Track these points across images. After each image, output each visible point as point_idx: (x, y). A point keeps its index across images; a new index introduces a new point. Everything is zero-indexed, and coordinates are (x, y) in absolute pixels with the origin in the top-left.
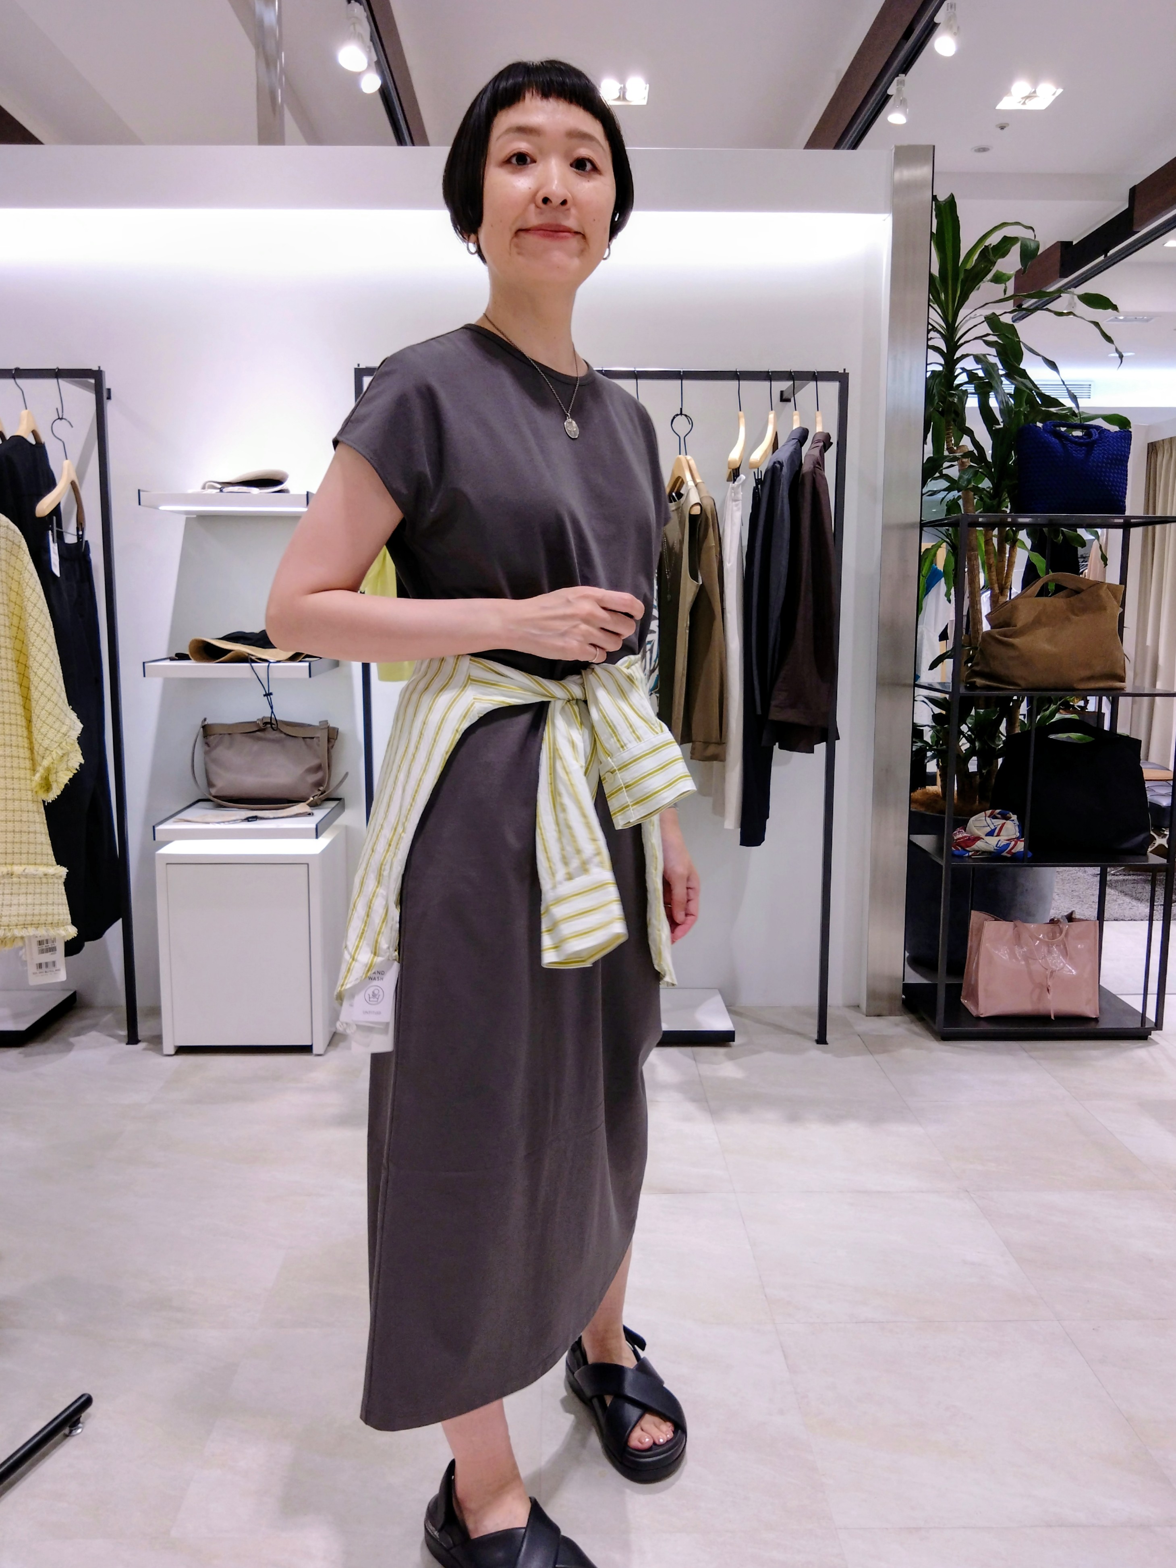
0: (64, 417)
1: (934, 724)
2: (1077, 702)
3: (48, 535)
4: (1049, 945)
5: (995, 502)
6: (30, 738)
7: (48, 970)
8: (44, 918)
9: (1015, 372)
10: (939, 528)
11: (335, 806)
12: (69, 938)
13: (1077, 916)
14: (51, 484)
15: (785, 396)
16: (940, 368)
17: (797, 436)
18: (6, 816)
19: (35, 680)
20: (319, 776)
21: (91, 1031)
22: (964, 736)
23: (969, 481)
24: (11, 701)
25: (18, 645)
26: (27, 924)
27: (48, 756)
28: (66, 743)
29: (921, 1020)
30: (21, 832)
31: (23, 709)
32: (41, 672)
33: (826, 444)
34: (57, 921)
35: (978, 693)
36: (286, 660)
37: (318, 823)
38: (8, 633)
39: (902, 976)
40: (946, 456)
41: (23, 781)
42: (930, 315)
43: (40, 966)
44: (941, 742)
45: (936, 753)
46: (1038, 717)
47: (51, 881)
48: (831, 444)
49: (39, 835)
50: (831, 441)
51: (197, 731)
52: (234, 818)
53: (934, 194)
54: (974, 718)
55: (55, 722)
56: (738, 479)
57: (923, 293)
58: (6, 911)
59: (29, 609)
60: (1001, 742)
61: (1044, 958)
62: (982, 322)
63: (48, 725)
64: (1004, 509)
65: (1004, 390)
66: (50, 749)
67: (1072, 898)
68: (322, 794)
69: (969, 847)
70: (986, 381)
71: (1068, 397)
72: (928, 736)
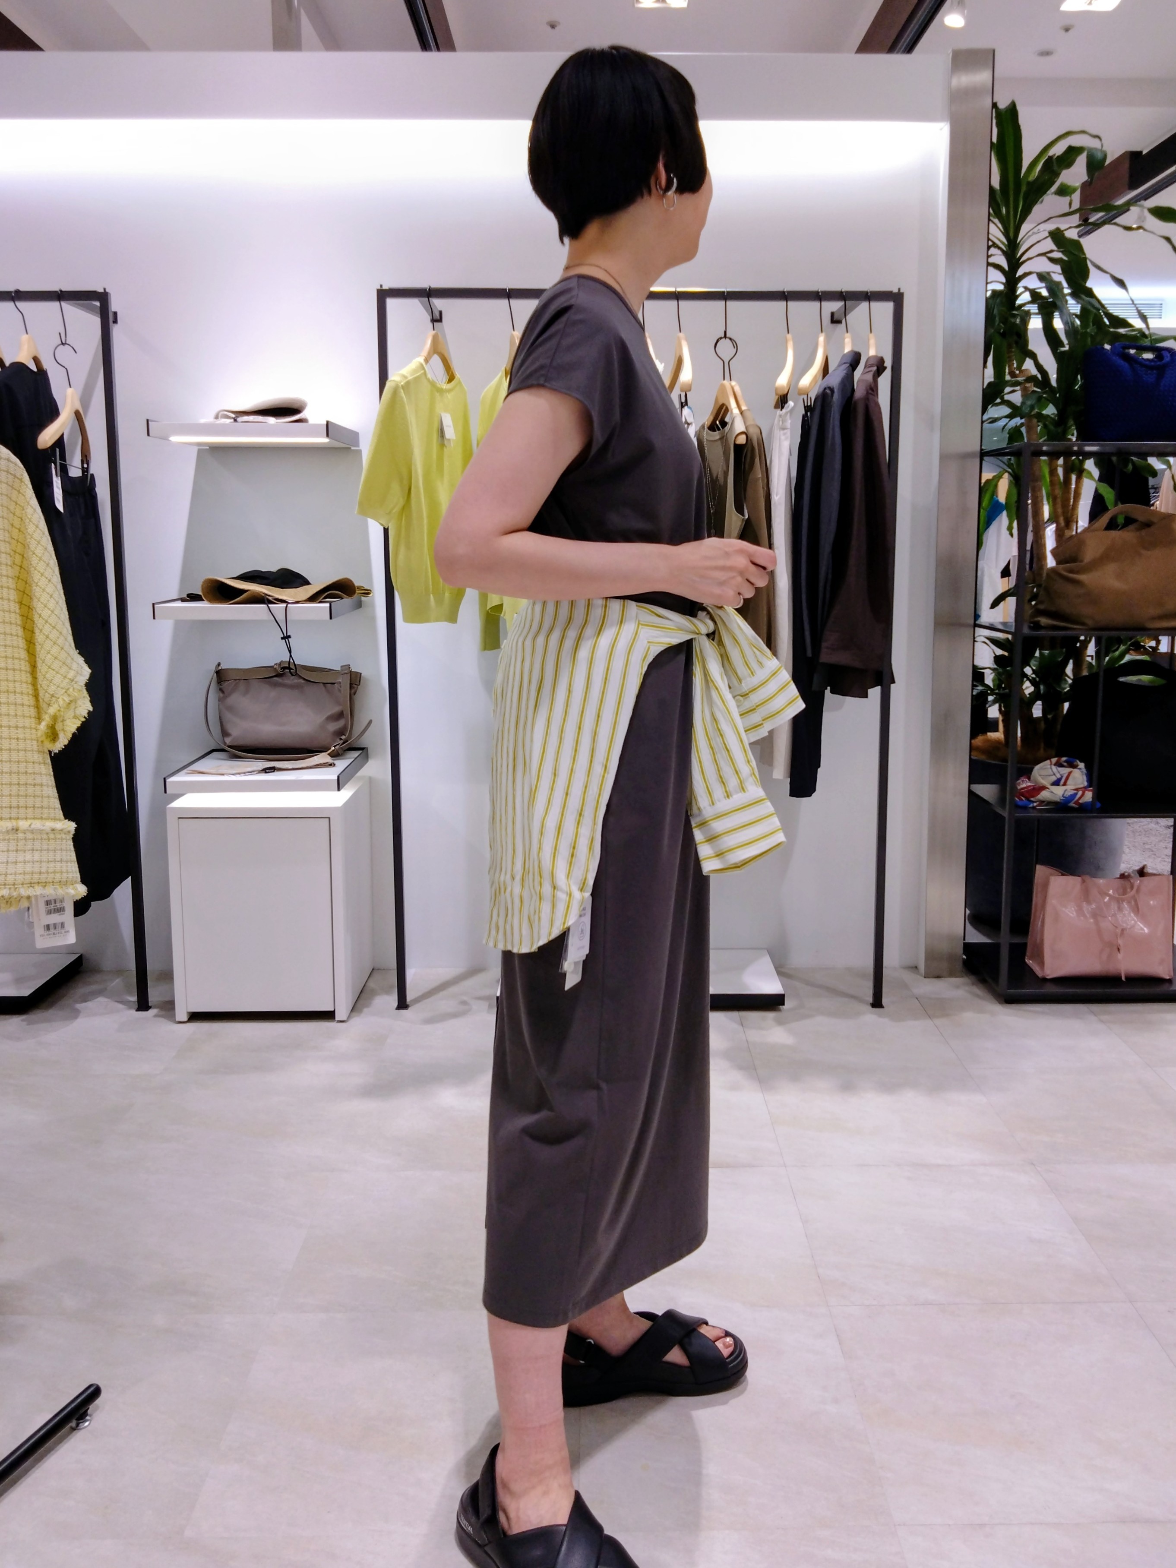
0: (67, 342)
1: (996, 666)
2: (1149, 642)
3: (51, 468)
4: (1119, 901)
5: (1060, 430)
6: (35, 685)
7: (56, 932)
8: (52, 876)
9: (1081, 291)
10: (1000, 458)
11: (358, 757)
12: (79, 897)
13: (1149, 870)
14: (53, 412)
15: (836, 317)
16: (1001, 287)
17: (849, 360)
18: (10, 767)
19: (39, 622)
20: (340, 724)
21: (97, 998)
22: (1028, 679)
23: (1032, 407)
24: (15, 645)
25: (21, 584)
26: (34, 883)
27: (54, 703)
28: (74, 689)
29: (983, 981)
30: (26, 784)
31: (27, 654)
32: (46, 613)
33: (880, 368)
34: (65, 880)
35: (1042, 632)
36: (305, 601)
37: (340, 774)
38: (11, 572)
39: (963, 935)
40: (1008, 381)
41: (28, 731)
42: (991, 231)
43: (48, 927)
44: (1003, 686)
45: (998, 697)
46: (1107, 658)
47: (58, 836)
48: (885, 368)
49: (45, 788)
50: (885, 365)
51: (211, 677)
52: (249, 769)
53: (994, 101)
54: (1038, 660)
55: (61, 667)
56: (786, 406)
57: (984, 208)
58: (11, 869)
59: (32, 547)
60: (1067, 685)
61: (1114, 915)
62: (1047, 237)
63: (54, 670)
64: (1070, 437)
65: (1069, 310)
66: (57, 696)
67: (1144, 852)
68: (344, 743)
69: (1033, 797)
70: (1050, 300)
71: (1138, 316)
72: (989, 680)
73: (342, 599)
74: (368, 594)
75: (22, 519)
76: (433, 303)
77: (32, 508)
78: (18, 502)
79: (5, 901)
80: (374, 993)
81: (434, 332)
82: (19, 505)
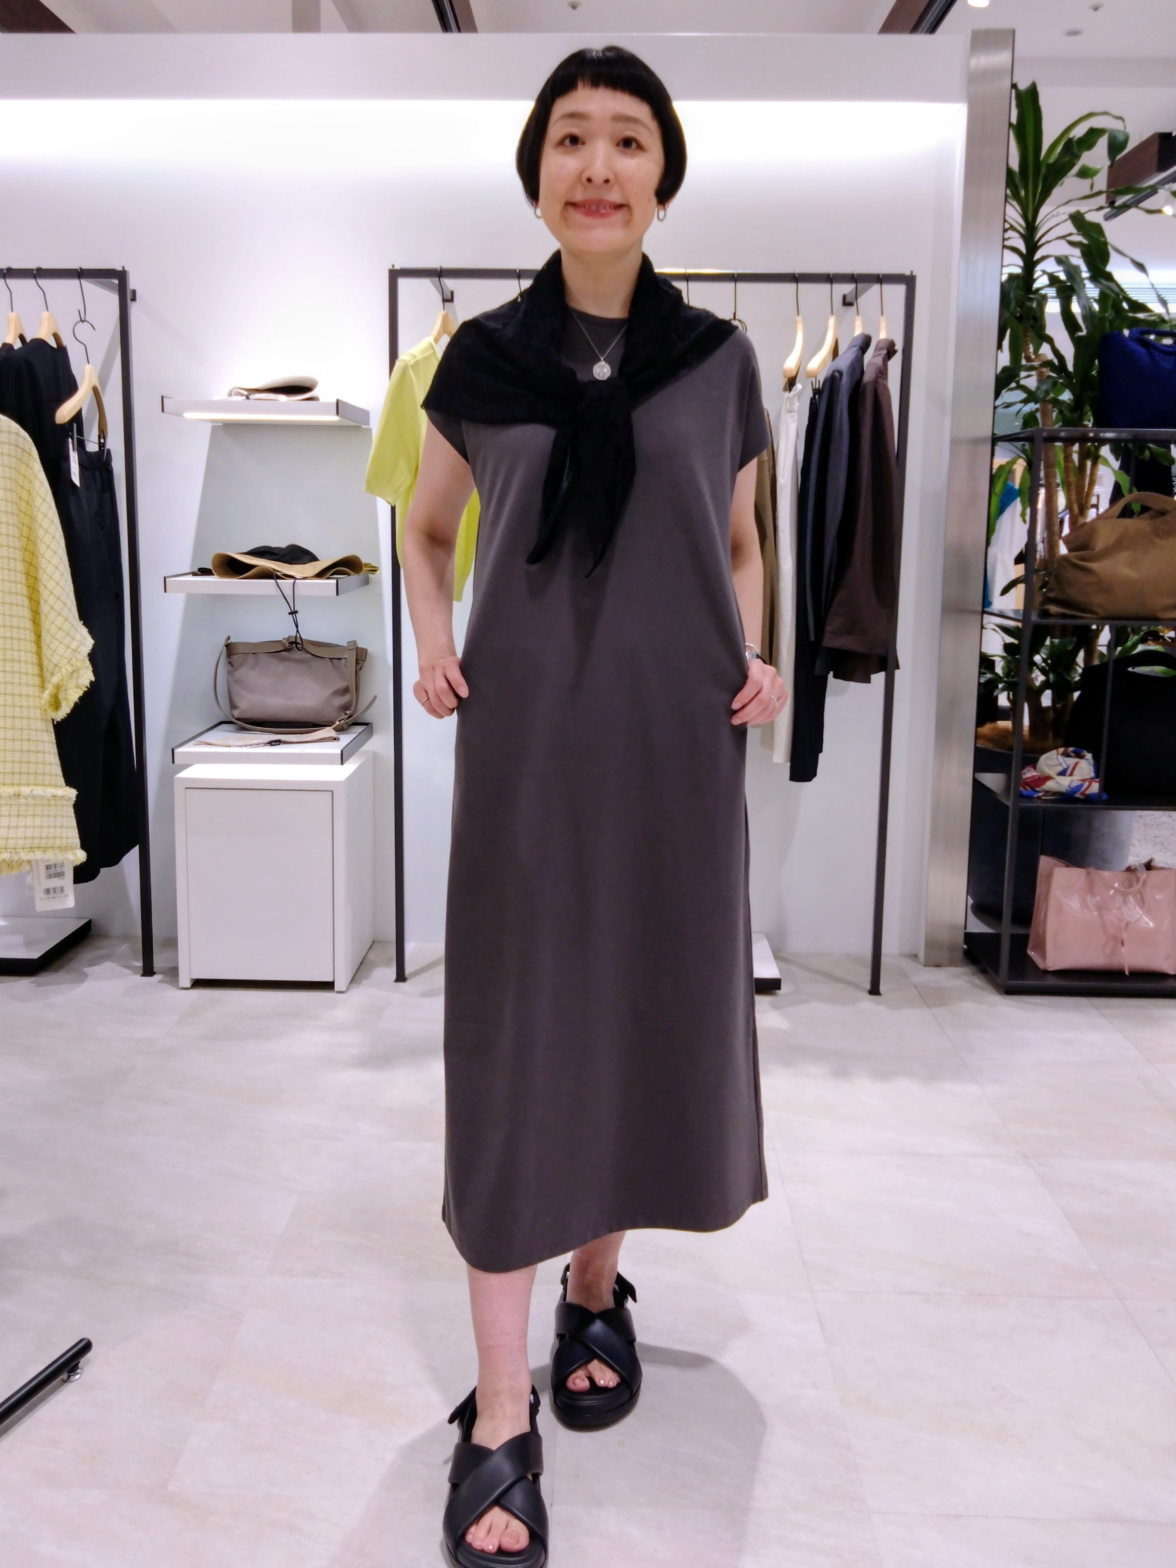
0: (86, 319)
1: (1005, 654)
2: (1168, 633)
3: (68, 442)
4: (1125, 895)
5: (1076, 416)
6: (39, 654)
7: (55, 895)
8: (51, 841)
9: (1100, 274)
10: (1015, 443)
11: (362, 731)
12: (78, 863)
13: (1157, 863)
14: (71, 387)
15: (848, 300)
16: (1018, 271)
17: (859, 342)
18: (14, 734)
19: (44, 593)
20: (346, 698)
21: (105, 962)
22: (1038, 668)
23: (1047, 393)
24: (21, 615)
25: (28, 556)
26: (34, 848)
27: (57, 673)
28: (77, 659)
29: (983, 971)
30: (29, 751)
31: (33, 624)
32: (51, 585)
33: (890, 352)
34: (64, 845)
35: (1051, 621)
36: (313, 577)
37: (344, 748)
38: (17, 544)
39: (964, 924)
40: (1025, 366)
41: (31, 699)
42: (1007, 213)
43: (48, 891)
44: (1012, 674)
45: (1006, 685)
46: (1119, 649)
47: (59, 803)
48: (895, 352)
49: (47, 755)
50: (896, 348)
51: (220, 650)
52: (256, 742)
53: (1014, 82)
54: (1048, 648)
55: (64, 638)
56: (794, 388)
57: (1000, 189)
58: (12, 833)
59: (39, 520)
60: (1077, 675)
61: (1119, 908)
62: (1066, 220)
63: (57, 640)
64: (1086, 423)
65: (1087, 294)
66: (60, 666)
67: (1155, 845)
68: (349, 718)
69: (1039, 787)
70: (1068, 284)
71: (1158, 301)
72: (999, 669)
73: (349, 575)
74: (375, 571)
75: (30, 493)
76: (444, 282)
77: (40, 481)
78: (27, 476)
79: (6, 865)
80: (374, 965)
81: (445, 312)
82: (28, 478)
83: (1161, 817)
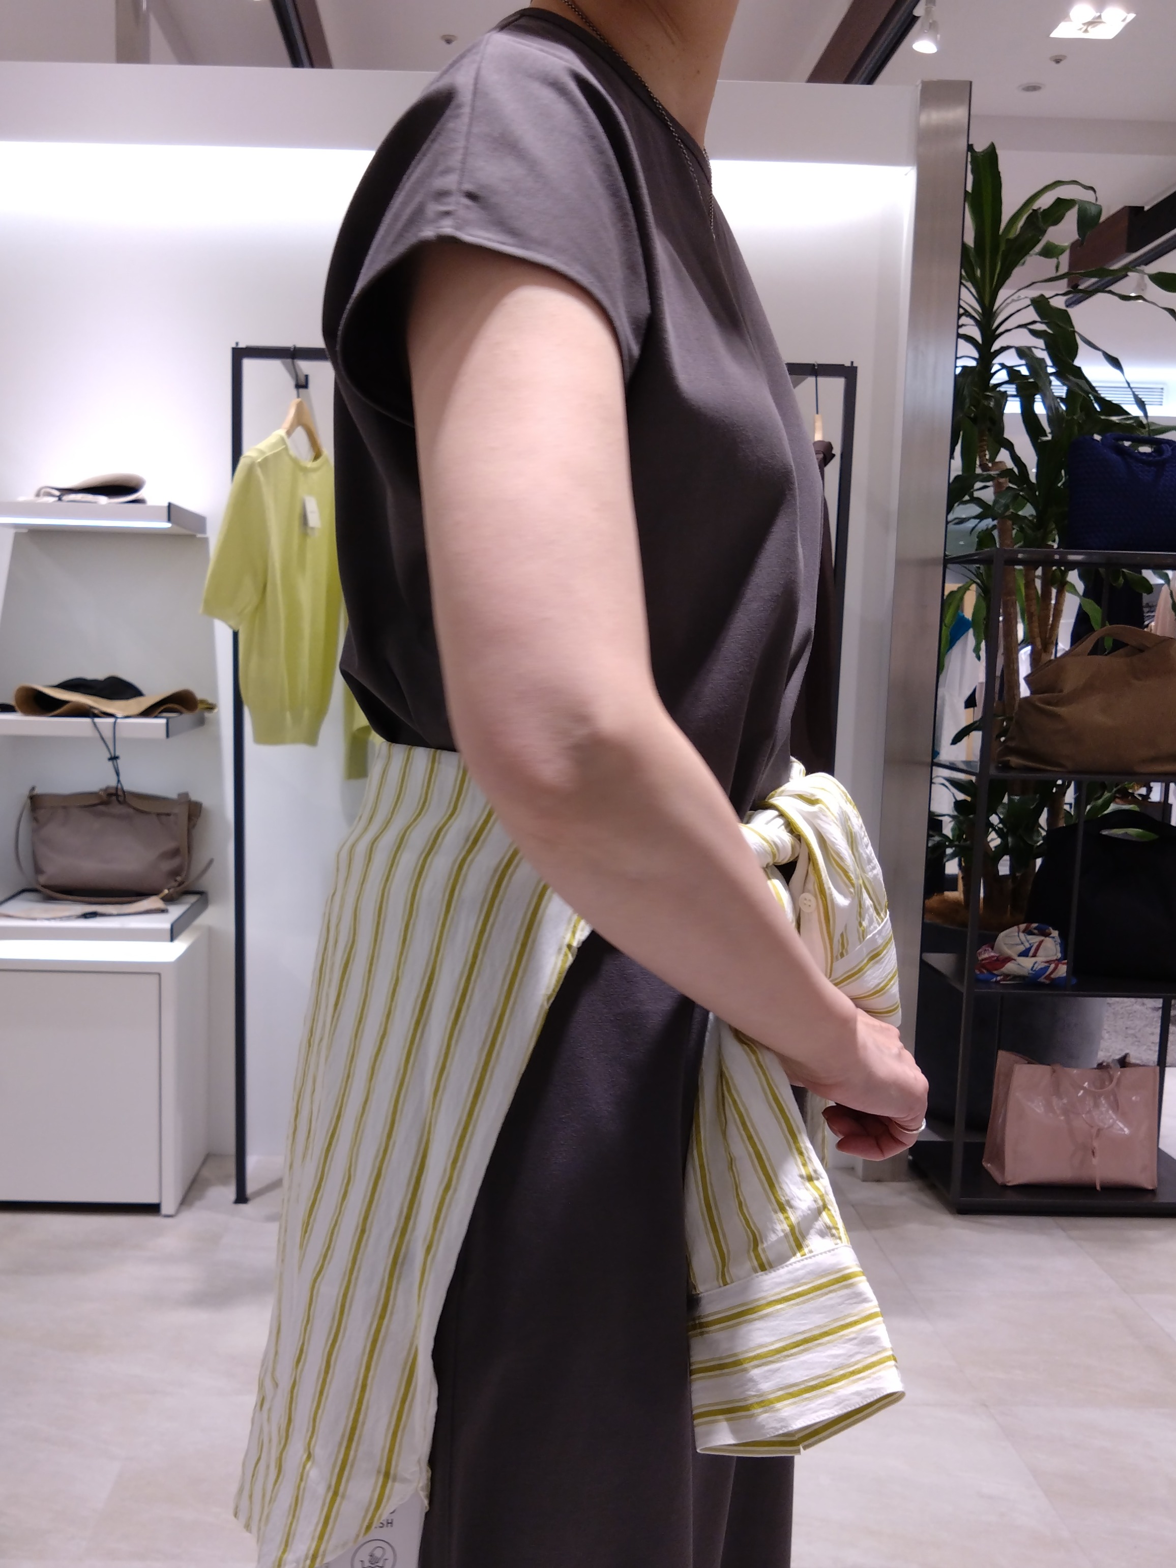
1: (956, 813)
2: (1138, 789)
4: (1096, 1097)
5: (1039, 534)
9: (1068, 370)
10: (968, 566)
11: (196, 902)
13: (1132, 1060)
16: (973, 363)
20: (176, 862)
22: (994, 829)
23: (1007, 507)
29: (931, 1187)
33: (827, 455)
35: (1011, 774)
36: (138, 715)
37: (174, 922)
40: (979, 475)
42: (962, 296)
44: (964, 836)
45: (957, 850)
46: (1088, 807)
48: (834, 455)
50: (834, 452)
51: (23, 803)
52: (67, 914)
53: (970, 143)
54: (1007, 807)
57: (954, 269)
60: (1040, 838)
61: (1089, 1112)
62: (1029, 306)
64: (1050, 543)
65: (1053, 393)
67: (1126, 1037)
68: (179, 885)
69: (997, 970)
70: (1032, 380)
71: (1134, 402)
72: (948, 829)
73: (182, 714)
74: (213, 709)
76: (296, 364)
80: (207, 1184)
81: (299, 400)
83: (1133, 1005)
